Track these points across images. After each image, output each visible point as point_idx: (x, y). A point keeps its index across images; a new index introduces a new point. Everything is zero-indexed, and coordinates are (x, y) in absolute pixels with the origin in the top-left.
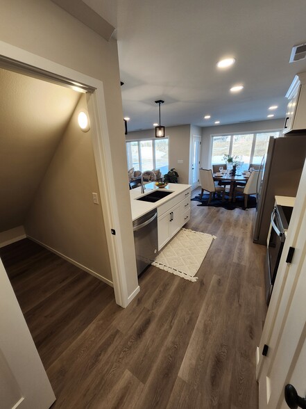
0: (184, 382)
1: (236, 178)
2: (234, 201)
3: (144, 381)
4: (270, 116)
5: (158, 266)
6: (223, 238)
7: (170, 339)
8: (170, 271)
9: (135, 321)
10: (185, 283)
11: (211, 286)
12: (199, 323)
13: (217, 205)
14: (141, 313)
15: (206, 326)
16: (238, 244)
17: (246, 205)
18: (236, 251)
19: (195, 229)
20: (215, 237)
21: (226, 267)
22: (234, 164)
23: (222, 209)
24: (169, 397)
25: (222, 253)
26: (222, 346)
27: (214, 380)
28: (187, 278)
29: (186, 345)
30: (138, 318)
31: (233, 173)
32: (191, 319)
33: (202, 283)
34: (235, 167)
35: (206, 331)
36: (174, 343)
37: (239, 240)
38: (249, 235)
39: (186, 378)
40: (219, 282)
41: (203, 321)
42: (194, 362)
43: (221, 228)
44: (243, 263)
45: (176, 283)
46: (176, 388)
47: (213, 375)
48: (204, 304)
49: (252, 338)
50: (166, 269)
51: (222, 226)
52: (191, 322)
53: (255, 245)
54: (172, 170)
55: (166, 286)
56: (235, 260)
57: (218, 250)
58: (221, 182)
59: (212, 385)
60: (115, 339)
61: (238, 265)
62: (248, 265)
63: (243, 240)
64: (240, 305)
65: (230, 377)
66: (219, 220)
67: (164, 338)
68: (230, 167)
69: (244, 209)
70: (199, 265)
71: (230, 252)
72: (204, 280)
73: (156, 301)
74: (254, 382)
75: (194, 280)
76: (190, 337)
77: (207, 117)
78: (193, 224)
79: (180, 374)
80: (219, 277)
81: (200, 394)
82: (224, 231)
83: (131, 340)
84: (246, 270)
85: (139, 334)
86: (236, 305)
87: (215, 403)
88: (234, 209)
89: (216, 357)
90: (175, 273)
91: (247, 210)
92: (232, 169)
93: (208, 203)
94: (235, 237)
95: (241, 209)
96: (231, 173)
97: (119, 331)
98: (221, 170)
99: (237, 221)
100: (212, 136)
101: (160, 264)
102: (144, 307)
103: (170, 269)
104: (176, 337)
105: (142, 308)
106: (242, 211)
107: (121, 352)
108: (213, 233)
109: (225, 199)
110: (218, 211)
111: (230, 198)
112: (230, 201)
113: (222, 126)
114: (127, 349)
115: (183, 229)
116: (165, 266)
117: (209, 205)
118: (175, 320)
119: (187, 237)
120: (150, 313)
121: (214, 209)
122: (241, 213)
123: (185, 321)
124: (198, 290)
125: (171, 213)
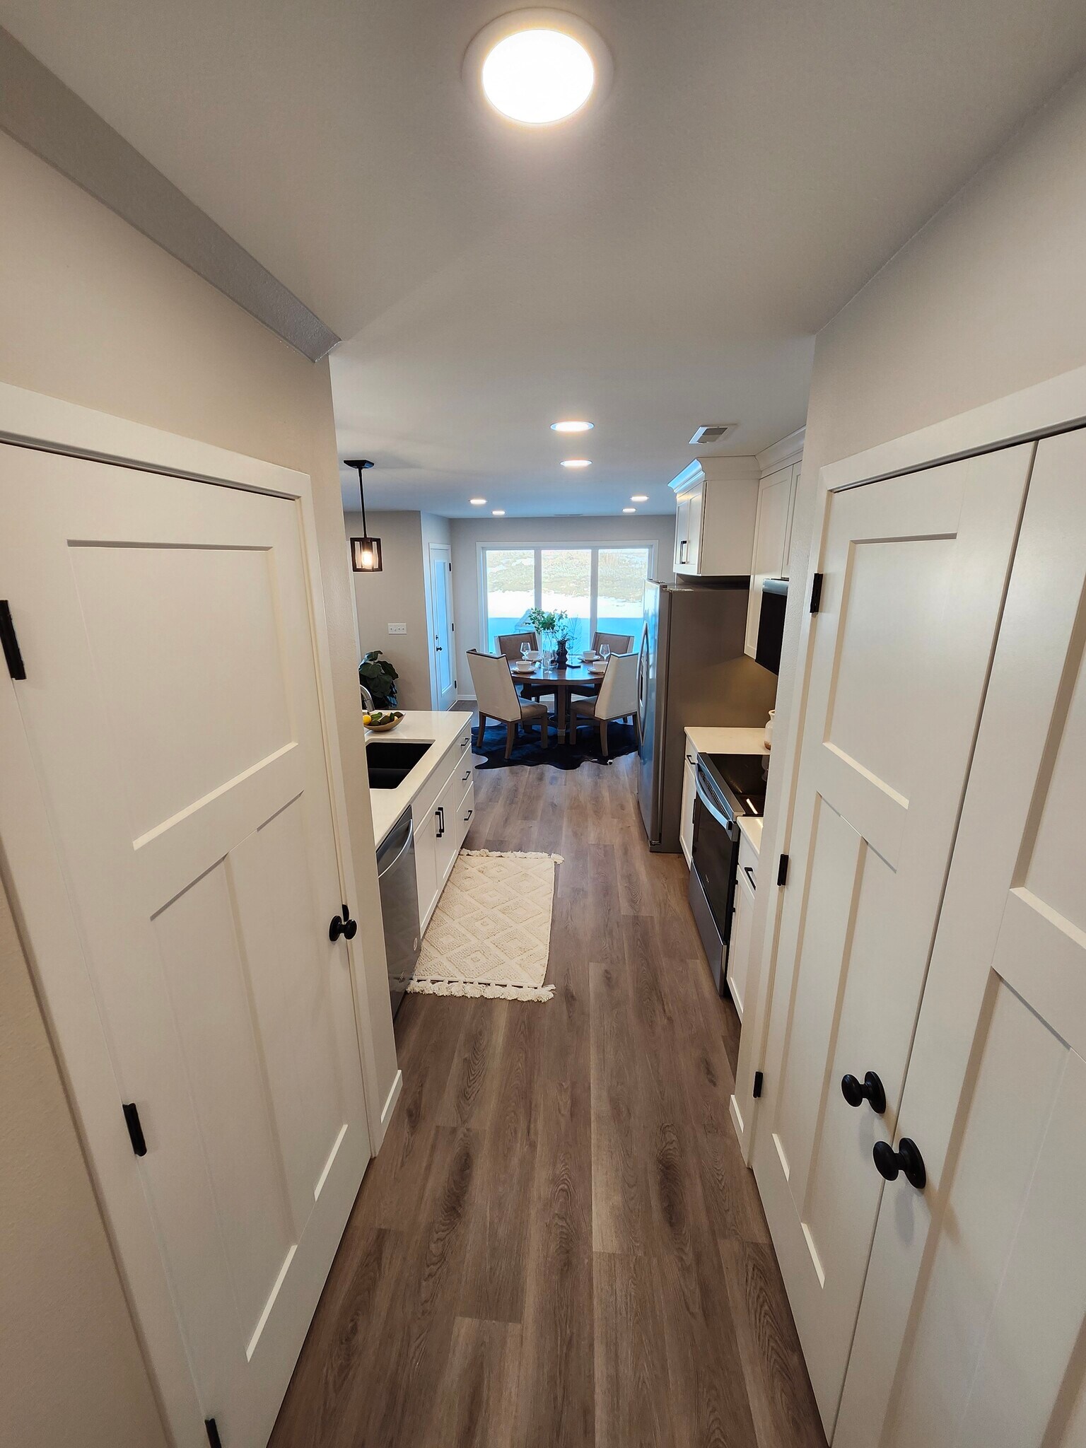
0: (612, 1256)
1: (570, 675)
2: (573, 741)
3: (515, 1315)
4: (628, 511)
5: (429, 988)
6: (579, 854)
7: (542, 1175)
8: (473, 992)
9: (426, 1178)
10: (525, 1011)
11: (592, 995)
12: (598, 1103)
13: (535, 759)
14: (434, 1147)
15: (614, 1103)
16: (618, 864)
17: (606, 750)
18: (620, 887)
19: (498, 845)
20: (559, 859)
21: (611, 933)
22: (559, 636)
23: (550, 770)
24: (591, 1311)
25: (590, 900)
26: (663, 1130)
27: (673, 1213)
28: (526, 995)
29: (586, 1172)
30: (429, 1168)
31: (560, 661)
32: (575, 1102)
33: (568, 997)
34: (562, 644)
35: (619, 1110)
36: (554, 1181)
37: (618, 853)
38: (635, 831)
39: (612, 1245)
40: (608, 979)
41: (605, 1094)
42: (617, 1199)
43: (566, 831)
44: (644, 913)
45: (501, 1020)
46: (599, 1279)
47: (666, 1205)
48: (593, 1051)
49: (715, 1085)
50: (456, 990)
51: (565, 819)
52: (578, 1109)
53: (657, 859)
54: (373, 656)
55: (476, 1043)
56: (624, 908)
57: (577, 892)
58: (530, 688)
59: (671, 1225)
60: (385, 1261)
61: (636, 920)
62: (656, 915)
63: (626, 852)
64: (670, 1019)
65: (699, 1189)
66: (554, 806)
67: (526, 1181)
68: (548, 643)
69: (603, 761)
70: (543, 949)
71: (606, 891)
72: (572, 986)
73: (464, 1095)
74: (744, 1172)
75: (546, 994)
76: (589, 1148)
77: (478, 502)
78: (486, 831)
79: (597, 1247)
80: (603, 966)
81: (655, 1261)
82: (575, 834)
83: (436, 1236)
84: (657, 928)
85: (454, 1208)
86: (661, 1021)
87: (689, 1258)
88: (579, 766)
89: (660, 1162)
90: (489, 993)
91: (611, 763)
92: (556, 648)
93: (506, 757)
94: (605, 846)
95: (595, 762)
96: (552, 662)
97: (385, 1230)
98: (526, 653)
99: (596, 799)
100: (483, 548)
101: (433, 982)
102: (438, 1127)
103: (468, 987)
104: (554, 1165)
105: (433, 1132)
106: (599, 768)
107: (420, 1284)
108: (549, 848)
109: (549, 737)
110: (541, 778)
111: (561, 732)
112: (562, 742)
113: (509, 521)
114: (434, 1268)
115: (465, 851)
116: (450, 982)
117: (510, 763)
118: (536, 1121)
119: (481, 874)
120: (460, 1135)
121: (527, 773)
122: (598, 775)
123: (562, 1112)
124: (565, 1017)
125: (440, 811)
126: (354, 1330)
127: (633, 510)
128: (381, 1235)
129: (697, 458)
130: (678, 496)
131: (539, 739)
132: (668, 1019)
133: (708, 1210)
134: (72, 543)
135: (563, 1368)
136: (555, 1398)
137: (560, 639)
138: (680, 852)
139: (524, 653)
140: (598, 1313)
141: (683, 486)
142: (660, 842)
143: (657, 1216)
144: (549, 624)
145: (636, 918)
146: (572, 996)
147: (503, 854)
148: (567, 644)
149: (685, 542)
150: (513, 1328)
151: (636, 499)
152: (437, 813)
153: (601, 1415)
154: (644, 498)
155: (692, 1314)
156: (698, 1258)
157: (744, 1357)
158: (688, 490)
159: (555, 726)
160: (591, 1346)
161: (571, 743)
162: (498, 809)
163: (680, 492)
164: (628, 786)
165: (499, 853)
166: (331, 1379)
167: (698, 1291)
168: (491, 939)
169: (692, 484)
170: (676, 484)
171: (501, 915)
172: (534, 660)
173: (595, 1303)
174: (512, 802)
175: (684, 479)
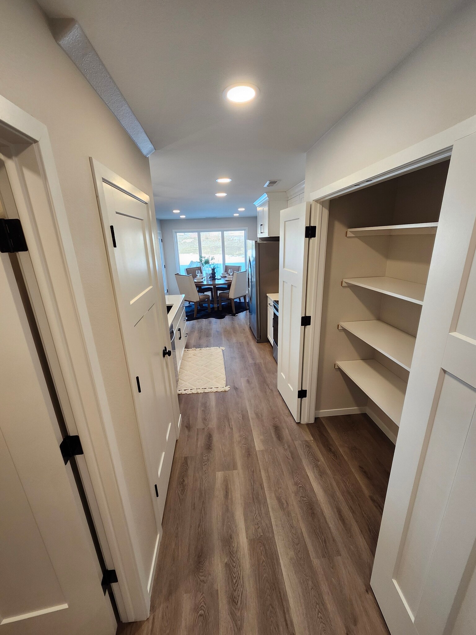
1: (217, 282)
2: (220, 309)
3: (235, 467)
4: (236, 215)
6: (231, 346)
7: (236, 435)
9: (197, 442)
10: (221, 396)
11: (243, 388)
12: (251, 415)
13: (207, 316)
14: (197, 434)
15: (257, 414)
16: (246, 348)
17: (234, 312)
18: (248, 355)
19: (198, 346)
20: (224, 348)
21: (247, 368)
22: (212, 267)
23: (213, 320)
25: (237, 360)
26: (274, 418)
27: (279, 437)
28: (220, 390)
29: (250, 432)
30: (197, 439)
31: (213, 277)
32: (243, 416)
33: (235, 388)
34: (213, 270)
35: (258, 416)
36: (241, 436)
37: (245, 344)
38: (250, 337)
39: (262, 448)
40: (248, 382)
41: (253, 412)
43: (224, 339)
44: (258, 361)
45: (213, 401)
46: (259, 456)
48: (247, 401)
50: (194, 391)
51: (223, 336)
52: (245, 417)
53: (260, 345)
55: (205, 406)
56: (251, 361)
57: (232, 358)
58: (200, 288)
59: (280, 440)
60: (189, 464)
61: (255, 364)
63: (248, 344)
64: (272, 390)
66: (217, 332)
67: (231, 438)
68: (207, 270)
69: (234, 315)
70: (223, 376)
71: (243, 356)
72: (236, 386)
73: (204, 419)
75: (227, 388)
76: (250, 426)
77: (176, 211)
78: (193, 342)
79: (257, 449)
80: (246, 378)
81: (276, 449)
82: (228, 340)
83: (204, 456)
84: (263, 365)
85: (209, 448)
86: (268, 391)
87: (286, 447)
88: (225, 317)
89: (274, 426)
90: (206, 391)
91: (237, 316)
92: (211, 272)
93: (195, 317)
94: (240, 343)
95: (231, 315)
96: (210, 277)
97: (187, 457)
98: (198, 275)
99: (234, 328)
100: (175, 232)
101: (185, 390)
102: (197, 429)
103: (198, 390)
104: (240, 432)
105: (196, 430)
106: (232, 317)
107: (202, 467)
108: (219, 345)
109: (211, 308)
110: (210, 323)
111: (216, 306)
112: (216, 309)
113: (187, 220)
114: (206, 463)
115: (186, 349)
116: (191, 390)
117: (197, 318)
118: (231, 422)
119: (194, 356)
120: (206, 429)
121: (204, 322)
122: (233, 320)
123: (240, 419)
124: (235, 394)
125: (179, 330)
126: (184, 481)
127: (238, 215)
128: (186, 459)
129: (266, 192)
130: (257, 208)
131: (207, 309)
132: (271, 390)
133: (290, 435)
134: (117, 213)
135: (252, 477)
136: (251, 483)
137: (212, 268)
138: (268, 341)
139: (197, 275)
140: (260, 463)
141: (260, 204)
142: (260, 339)
143: (275, 439)
144: (207, 262)
145: (255, 363)
146: (237, 388)
147: (201, 349)
148: (215, 270)
149: (262, 225)
150: (235, 472)
151: (240, 209)
152: (178, 330)
153: (265, 485)
154: (243, 209)
155: (289, 459)
156: (289, 446)
157: (305, 465)
158: (261, 206)
159: (213, 304)
160: (260, 471)
161: (220, 310)
162: (196, 334)
163: (258, 206)
164: (245, 323)
165: (199, 349)
166: (179, 492)
167: (290, 454)
168: (203, 375)
169: (263, 203)
170: (256, 203)
171: (205, 368)
172: (202, 277)
173: (259, 462)
174: (201, 332)
175: (260, 201)
